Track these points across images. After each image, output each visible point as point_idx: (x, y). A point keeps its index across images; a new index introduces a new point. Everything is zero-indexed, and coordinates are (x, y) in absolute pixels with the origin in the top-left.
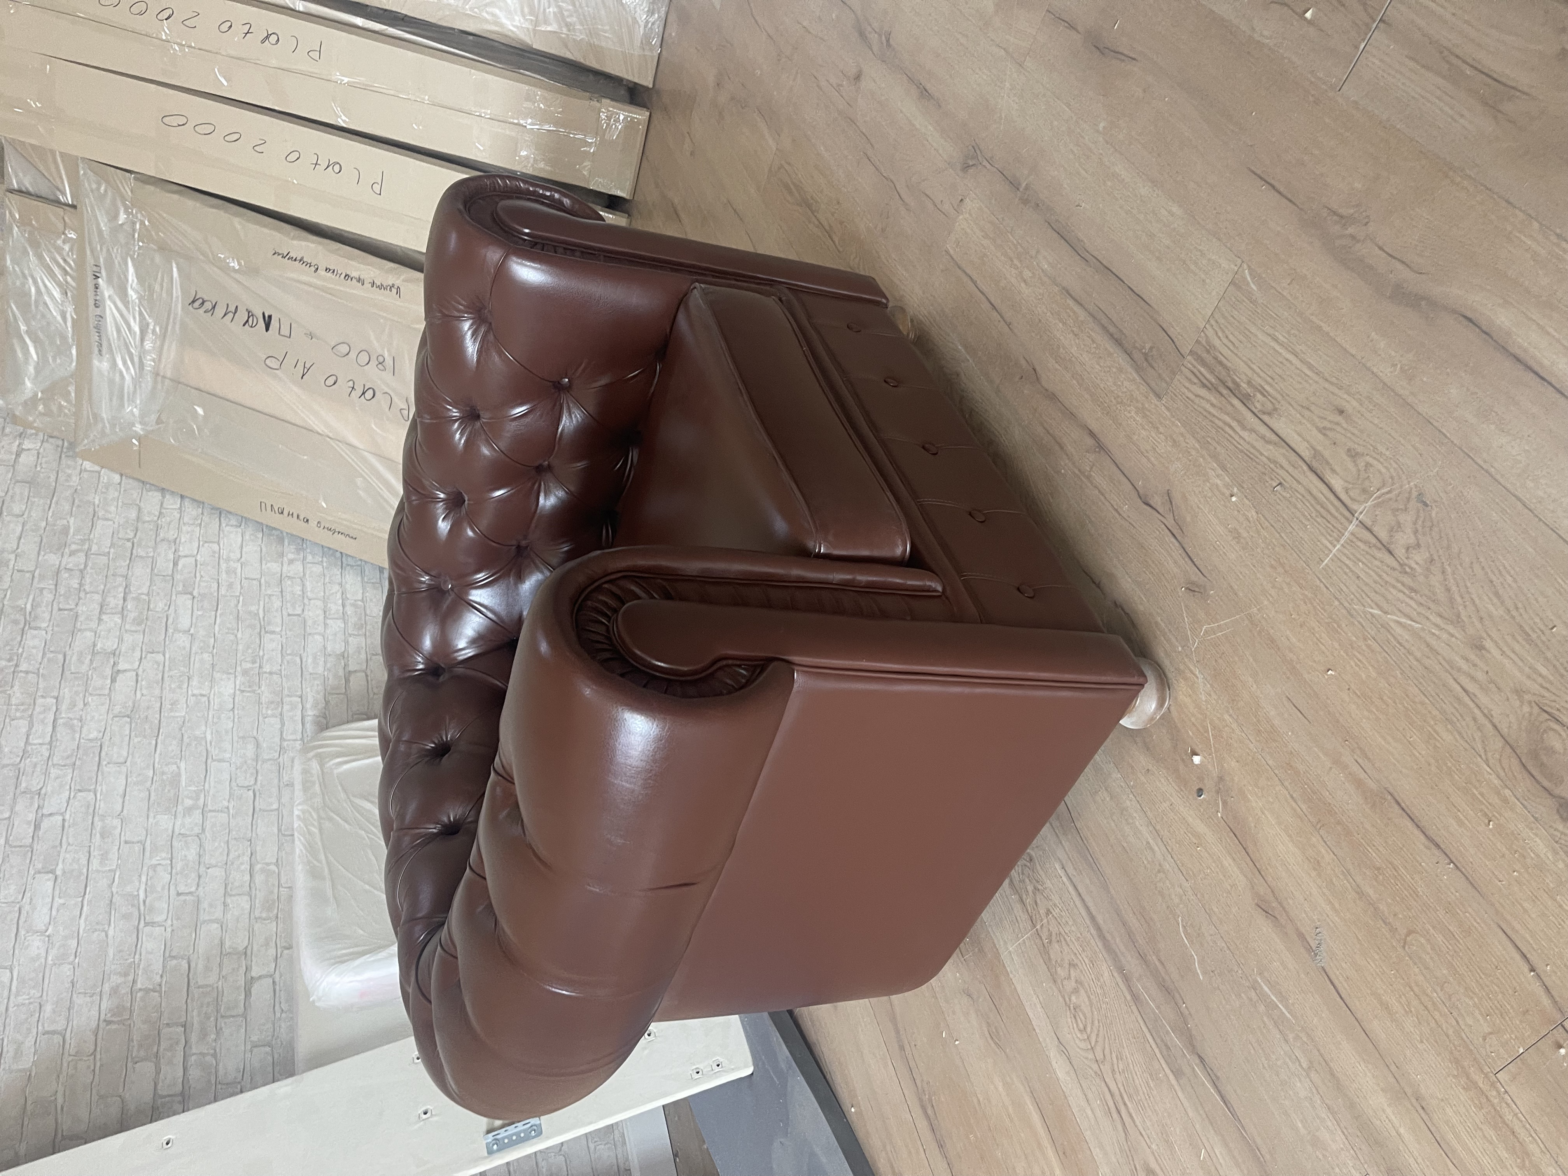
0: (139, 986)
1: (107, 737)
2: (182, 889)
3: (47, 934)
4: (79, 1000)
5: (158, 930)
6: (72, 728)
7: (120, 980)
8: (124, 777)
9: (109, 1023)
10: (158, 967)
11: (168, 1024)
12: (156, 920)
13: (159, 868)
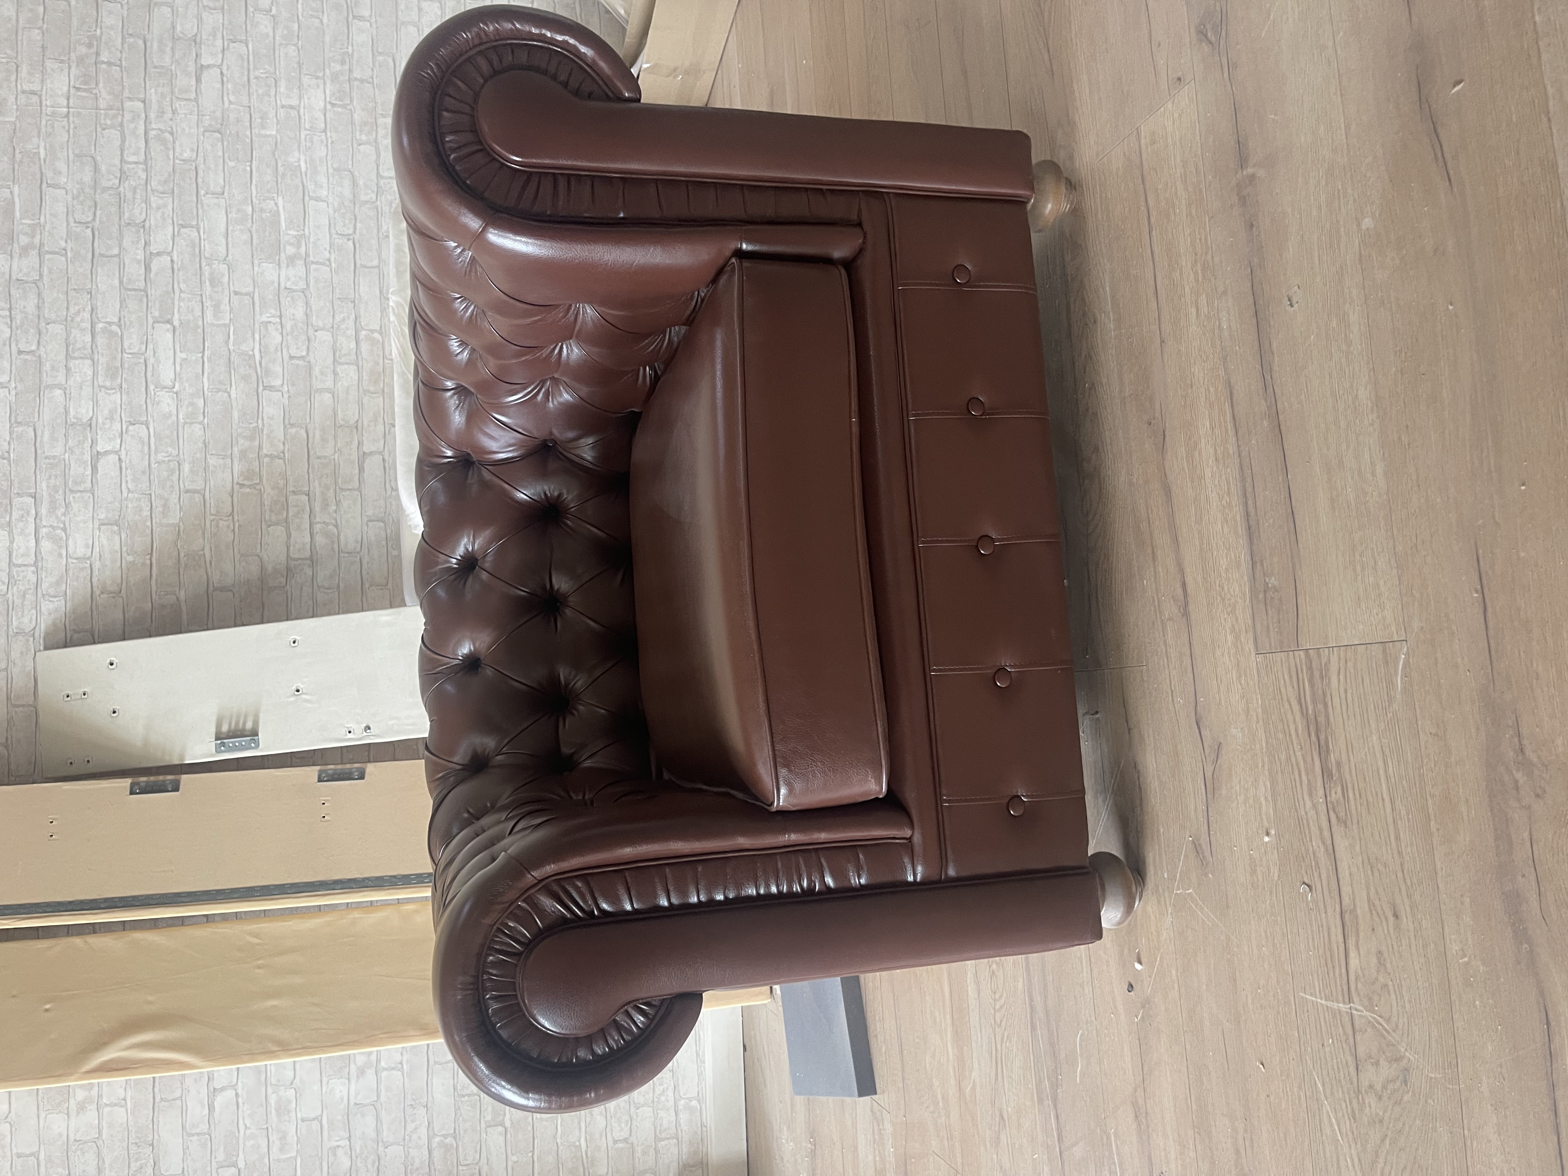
0: (265, 451)
1: (201, 159)
2: (293, 352)
3: (175, 390)
4: (212, 461)
5: (276, 396)
6: (164, 142)
7: (247, 444)
8: (224, 212)
9: (242, 486)
10: (279, 434)
11: (293, 492)
12: (273, 384)
13: (271, 327)
